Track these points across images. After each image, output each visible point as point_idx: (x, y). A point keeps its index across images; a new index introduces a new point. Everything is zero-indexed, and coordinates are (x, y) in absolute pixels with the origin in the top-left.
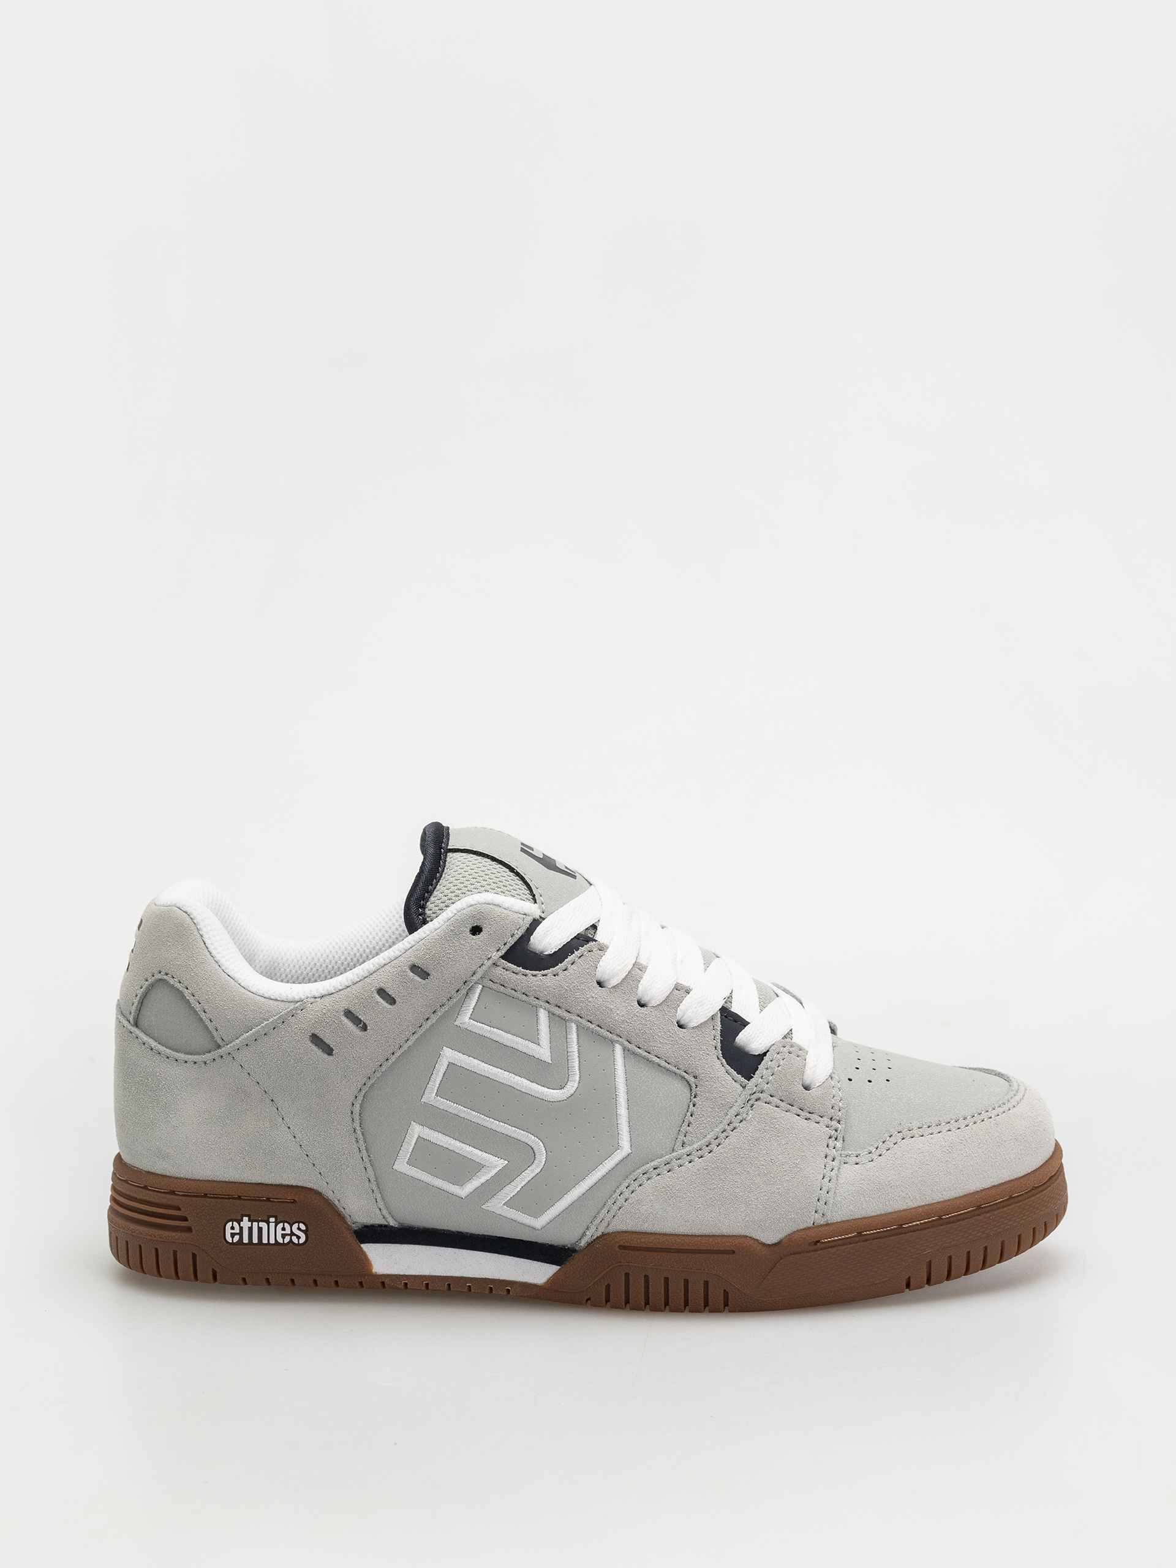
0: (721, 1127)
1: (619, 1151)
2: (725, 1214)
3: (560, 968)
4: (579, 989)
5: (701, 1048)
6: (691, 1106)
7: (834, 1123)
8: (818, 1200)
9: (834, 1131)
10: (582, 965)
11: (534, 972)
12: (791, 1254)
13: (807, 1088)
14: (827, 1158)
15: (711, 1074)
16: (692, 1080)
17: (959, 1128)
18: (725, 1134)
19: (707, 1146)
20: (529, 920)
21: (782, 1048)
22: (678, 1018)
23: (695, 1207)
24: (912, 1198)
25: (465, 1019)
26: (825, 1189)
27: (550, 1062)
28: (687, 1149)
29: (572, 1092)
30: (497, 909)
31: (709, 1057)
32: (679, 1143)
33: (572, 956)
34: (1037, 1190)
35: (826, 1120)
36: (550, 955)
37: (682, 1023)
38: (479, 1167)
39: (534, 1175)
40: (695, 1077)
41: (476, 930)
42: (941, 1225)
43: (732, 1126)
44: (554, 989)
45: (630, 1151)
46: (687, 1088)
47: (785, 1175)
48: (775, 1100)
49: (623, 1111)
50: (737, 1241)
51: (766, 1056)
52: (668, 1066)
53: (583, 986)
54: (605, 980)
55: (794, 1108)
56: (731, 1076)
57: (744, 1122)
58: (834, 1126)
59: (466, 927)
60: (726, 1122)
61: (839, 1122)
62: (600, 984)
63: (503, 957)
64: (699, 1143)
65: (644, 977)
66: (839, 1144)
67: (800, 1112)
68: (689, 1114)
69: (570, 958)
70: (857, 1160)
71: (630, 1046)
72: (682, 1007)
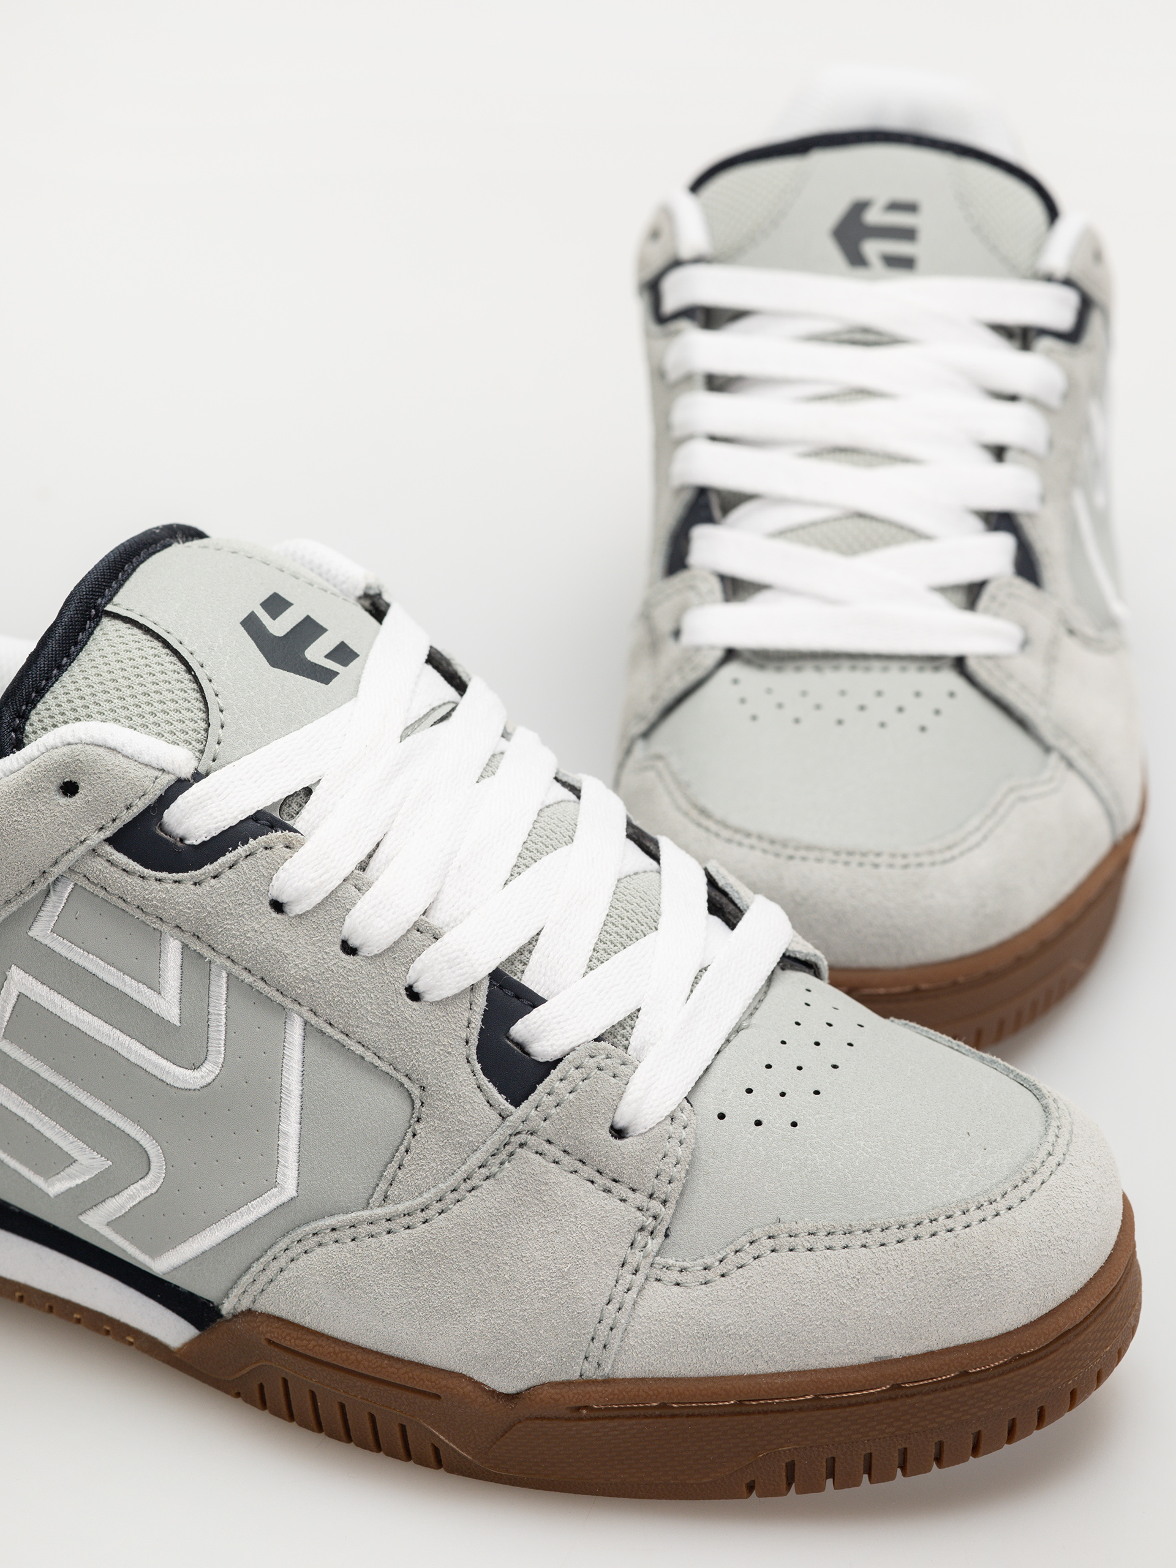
0: (451, 1182)
1: (275, 1190)
2: (429, 1335)
3: (204, 874)
4: (232, 914)
5: (439, 1041)
6: (409, 1135)
7: (655, 1206)
8: (593, 1339)
9: (651, 1219)
10: (245, 873)
11: (159, 875)
12: (537, 1418)
13: (619, 1133)
14: (625, 1268)
15: (448, 1088)
16: (416, 1092)
17: (883, 1245)
18: (456, 1195)
19: (422, 1210)
20: (166, 781)
21: (588, 1058)
22: (410, 980)
23: (383, 1312)
24: (766, 1358)
25: (42, 930)
26: (608, 1322)
27: (178, 1024)
28: (389, 1209)
29: (209, 1080)
30: (110, 757)
31: (450, 1058)
32: (378, 1195)
33: (234, 852)
34: (1022, 1362)
35: (640, 1198)
36: (193, 846)
37: (416, 990)
38: (65, 1161)
39: (147, 1195)
40: (423, 1088)
41: (69, 789)
42: (818, 1409)
43: (470, 1184)
44: (189, 908)
45: (294, 1194)
46: (408, 1103)
47: (540, 1289)
48: (553, 1151)
49: (291, 1126)
50: (444, 1382)
51: (554, 1068)
52: (378, 1062)
53: (239, 910)
54: (284, 902)
55: (585, 1168)
56: (484, 1095)
57: (492, 1181)
58: (651, 1210)
59: (51, 782)
60: (460, 1175)
61: (664, 1202)
62: (278, 906)
63: (109, 841)
64: (407, 1204)
65: (359, 904)
66: (653, 1245)
67: (597, 1177)
68: (402, 1149)
69: (230, 857)
70: (680, 1278)
71: (314, 1020)
72: (417, 966)
